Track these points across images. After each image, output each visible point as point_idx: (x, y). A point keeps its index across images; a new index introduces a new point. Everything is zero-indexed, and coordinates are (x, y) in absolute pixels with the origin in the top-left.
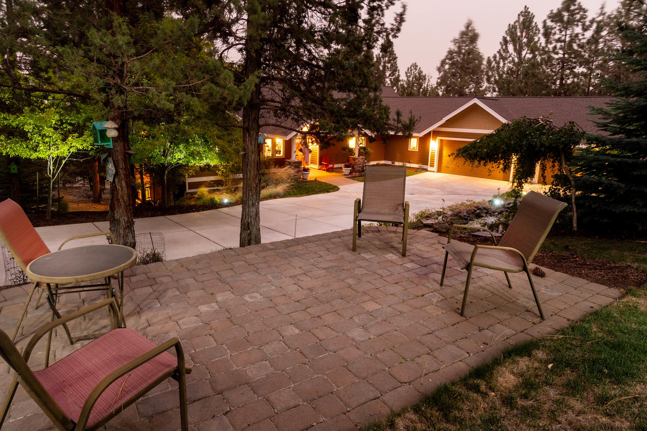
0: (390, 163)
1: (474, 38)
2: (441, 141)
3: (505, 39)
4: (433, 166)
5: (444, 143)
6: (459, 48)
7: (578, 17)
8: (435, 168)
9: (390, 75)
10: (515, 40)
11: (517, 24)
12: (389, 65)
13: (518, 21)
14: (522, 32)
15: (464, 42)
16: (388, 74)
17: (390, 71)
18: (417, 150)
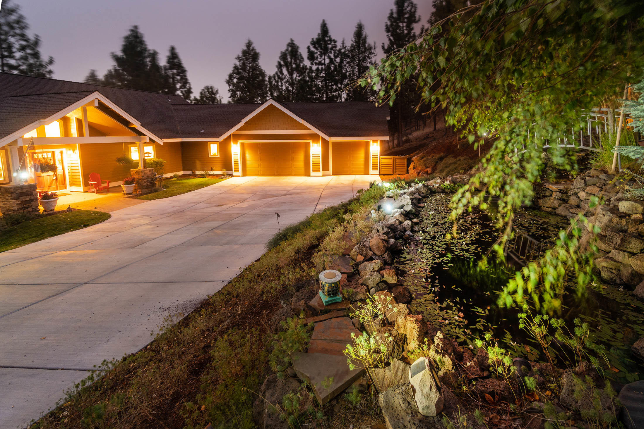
0: (189, 173)
1: (255, 56)
2: (243, 144)
3: (279, 63)
4: (238, 171)
5: (246, 146)
6: (244, 64)
7: (330, 46)
8: (240, 173)
9: (181, 88)
10: (287, 65)
11: (287, 52)
12: (179, 78)
13: (287, 50)
14: (291, 59)
15: (247, 59)
16: (178, 86)
17: (180, 83)
18: (219, 156)
